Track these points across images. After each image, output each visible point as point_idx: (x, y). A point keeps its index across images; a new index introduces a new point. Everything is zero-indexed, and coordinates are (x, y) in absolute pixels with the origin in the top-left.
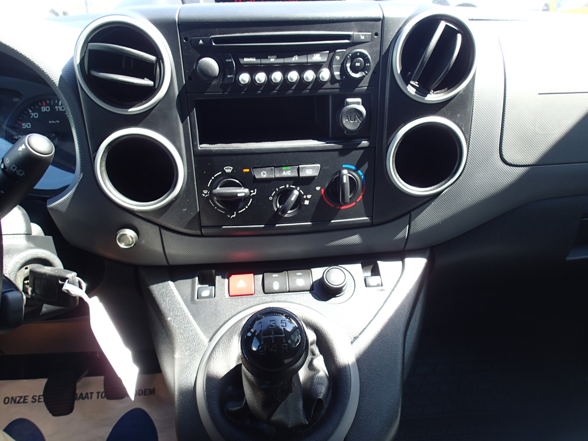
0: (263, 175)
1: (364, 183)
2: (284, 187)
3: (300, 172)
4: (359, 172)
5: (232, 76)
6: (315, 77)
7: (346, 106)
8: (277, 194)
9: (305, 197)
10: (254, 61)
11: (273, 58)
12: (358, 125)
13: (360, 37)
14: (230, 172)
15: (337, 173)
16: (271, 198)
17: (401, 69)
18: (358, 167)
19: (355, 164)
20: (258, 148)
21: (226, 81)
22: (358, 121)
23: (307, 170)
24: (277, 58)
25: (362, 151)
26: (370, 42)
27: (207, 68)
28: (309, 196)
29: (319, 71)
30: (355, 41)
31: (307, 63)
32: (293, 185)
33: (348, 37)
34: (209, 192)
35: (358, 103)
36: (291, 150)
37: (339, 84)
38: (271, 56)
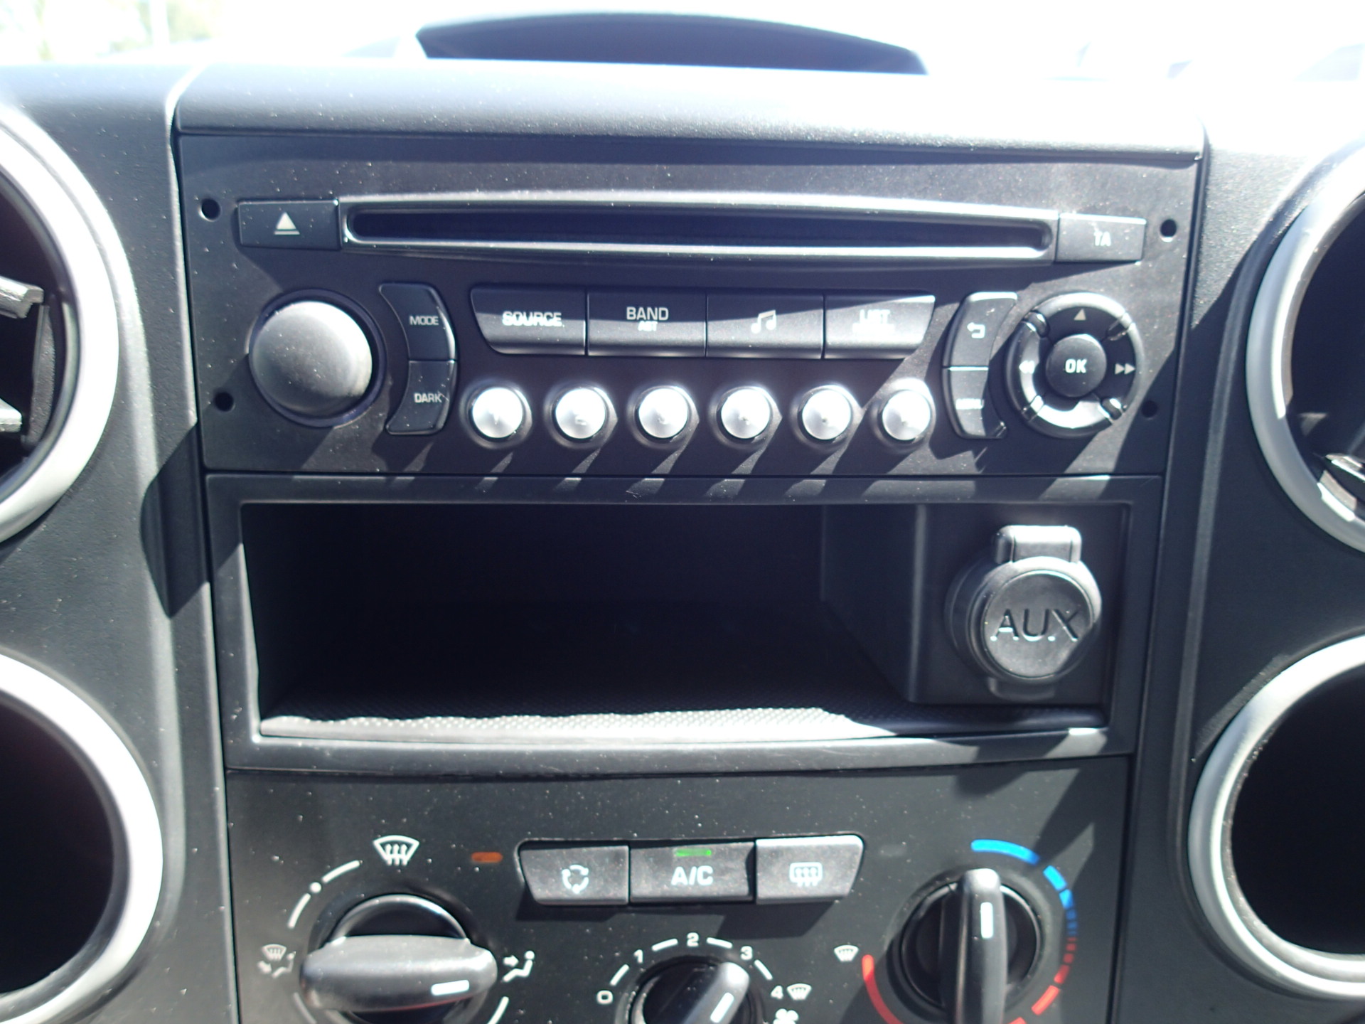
0: (572, 883)
1: (1073, 926)
2: (673, 942)
3: (759, 874)
4: (1052, 875)
5: (436, 398)
6: (858, 418)
7: (1006, 561)
8: (639, 979)
9: (777, 993)
10: (552, 328)
11: (652, 319)
12: (1064, 655)
13: (1094, 238)
14: (405, 863)
15: (940, 877)
16: (605, 997)
17: (1289, 399)
18: (1047, 848)
19: (1034, 837)
20: (553, 747)
21: (405, 424)
22: (1061, 640)
23: (793, 866)
24: (672, 319)
25: (1069, 775)
26: (1138, 264)
27: (301, 351)
28: (800, 992)
29: (881, 392)
30: (1065, 254)
31: (825, 348)
32: (718, 937)
33: (1033, 233)
34: (291, 956)
35: (1065, 552)
36: (720, 767)
37: (976, 454)
38: (641, 309)
